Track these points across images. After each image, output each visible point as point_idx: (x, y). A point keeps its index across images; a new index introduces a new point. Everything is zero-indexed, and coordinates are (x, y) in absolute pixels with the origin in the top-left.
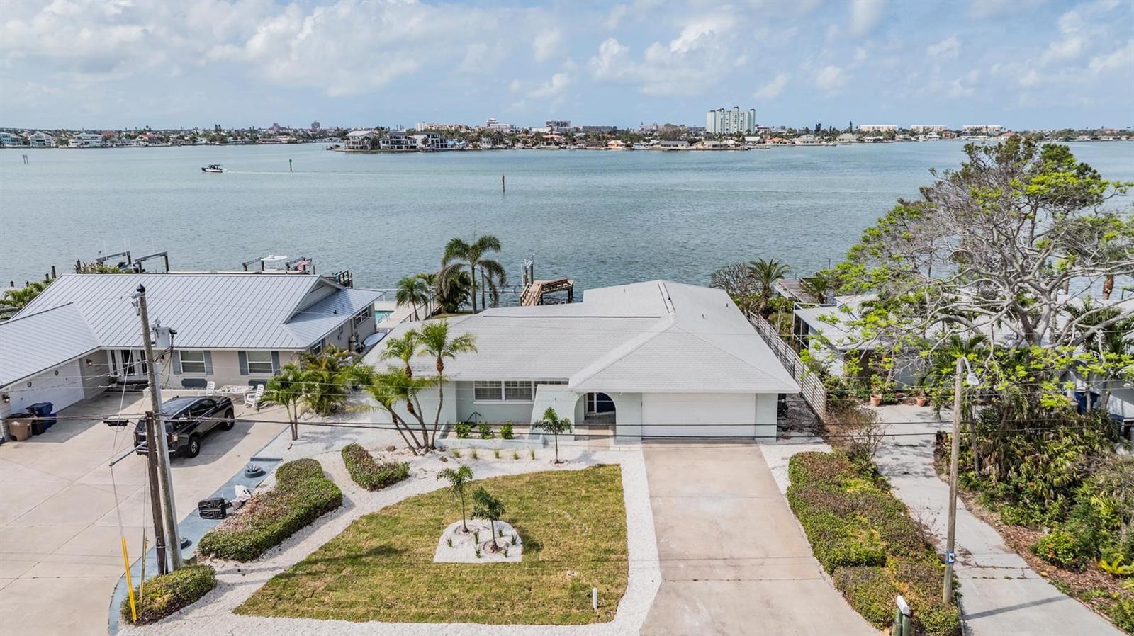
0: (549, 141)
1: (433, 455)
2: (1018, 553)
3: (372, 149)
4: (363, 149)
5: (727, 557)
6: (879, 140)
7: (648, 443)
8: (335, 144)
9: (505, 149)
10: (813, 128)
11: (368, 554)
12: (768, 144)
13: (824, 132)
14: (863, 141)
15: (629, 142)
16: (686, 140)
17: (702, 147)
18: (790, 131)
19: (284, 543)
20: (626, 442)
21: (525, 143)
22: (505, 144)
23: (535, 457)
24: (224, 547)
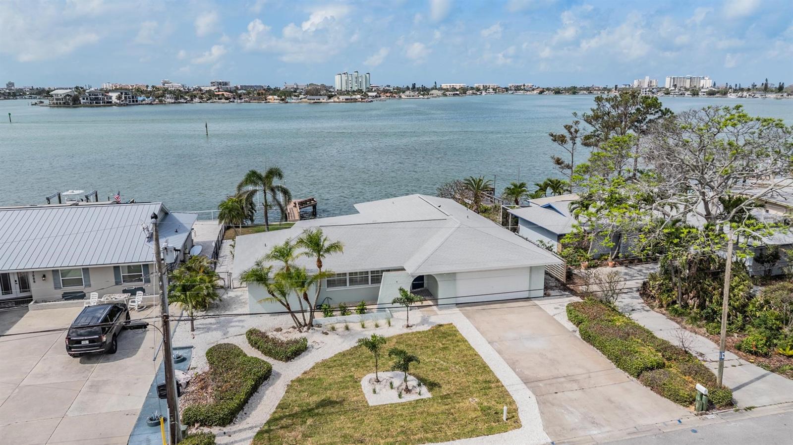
0: (220, 97)
1: (313, 331)
2: (729, 351)
3: (73, 104)
4: (66, 105)
5: (565, 375)
6: (457, 94)
7: (461, 307)
8: (39, 100)
9: (185, 103)
10: (411, 87)
11: (317, 407)
12: (383, 97)
13: (418, 89)
14: (446, 95)
15: (283, 97)
16: (325, 95)
17: (338, 100)
18: (398, 88)
19: (246, 408)
20: (446, 308)
21: (201, 98)
22: (185, 99)
23: (391, 324)
24: (209, 417)
